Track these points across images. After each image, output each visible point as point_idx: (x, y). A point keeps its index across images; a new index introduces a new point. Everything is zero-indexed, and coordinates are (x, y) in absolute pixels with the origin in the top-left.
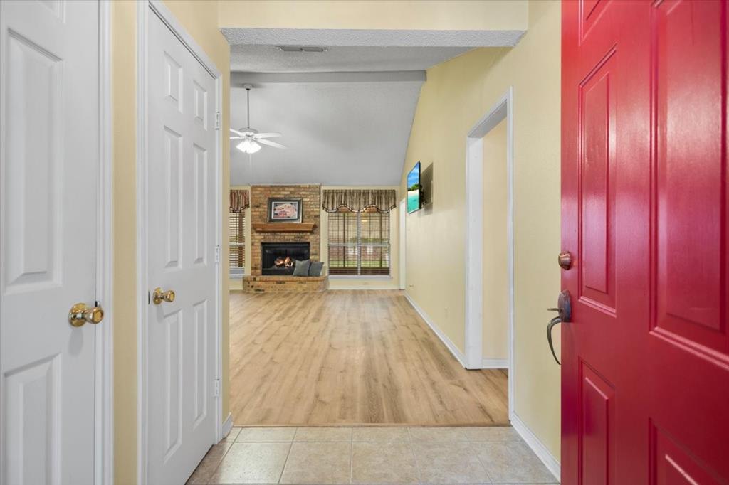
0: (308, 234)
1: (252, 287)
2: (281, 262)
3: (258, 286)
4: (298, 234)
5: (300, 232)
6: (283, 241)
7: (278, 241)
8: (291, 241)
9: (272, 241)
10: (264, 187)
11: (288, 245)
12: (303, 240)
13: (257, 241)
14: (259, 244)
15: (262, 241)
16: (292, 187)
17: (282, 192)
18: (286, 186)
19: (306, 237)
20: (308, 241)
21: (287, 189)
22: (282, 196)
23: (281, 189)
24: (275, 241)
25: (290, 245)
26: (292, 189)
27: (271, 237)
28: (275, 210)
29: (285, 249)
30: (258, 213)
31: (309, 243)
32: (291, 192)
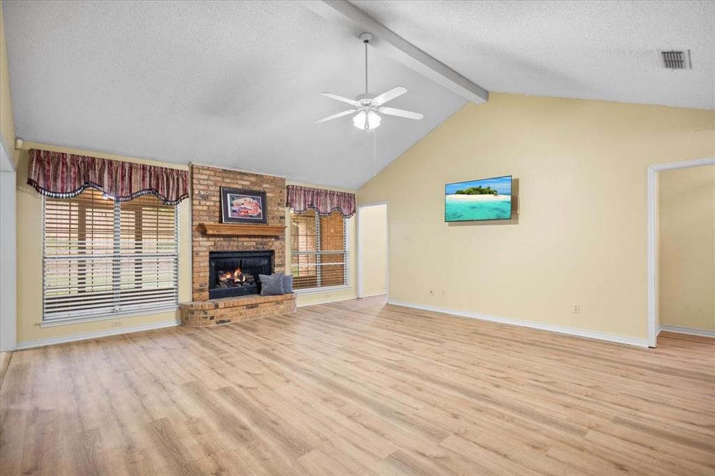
0: (273, 239)
1: (212, 318)
2: (229, 276)
3: (222, 316)
4: (260, 240)
5: (263, 237)
6: (240, 250)
7: (235, 249)
8: (252, 249)
9: (226, 249)
10: (215, 171)
11: (244, 255)
12: (267, 248)
13: (205, 249)
14: (208, 253)
15: (212, 249)
16: (252, 175)
17: (240, 182)
18: (244, 174)
19: (271, 244)
20: (272, 248)
21: (246, 178)
22: (240, 187)
23: (239, 177)
24: (230, 249)
25: (249, 255)
26: (253, 179)
27: (225, 243)
28: (232, 205)
29: (239, 260)
30: (205, 208)
31: (272, 252)
32: (252, 183)
